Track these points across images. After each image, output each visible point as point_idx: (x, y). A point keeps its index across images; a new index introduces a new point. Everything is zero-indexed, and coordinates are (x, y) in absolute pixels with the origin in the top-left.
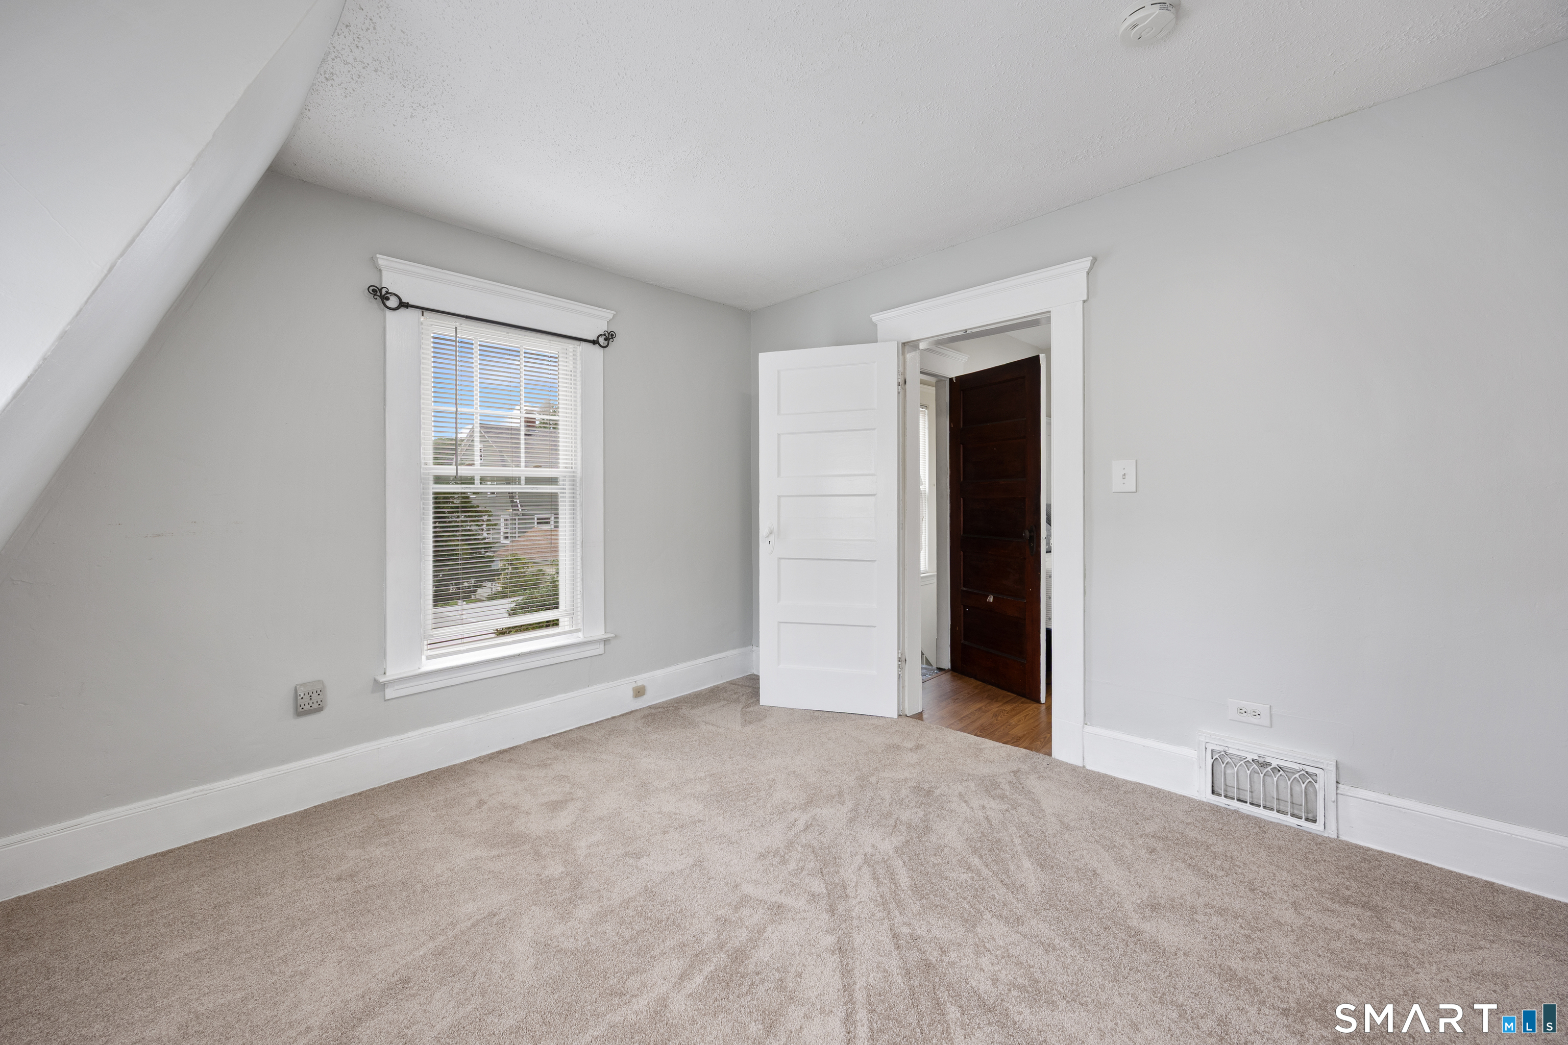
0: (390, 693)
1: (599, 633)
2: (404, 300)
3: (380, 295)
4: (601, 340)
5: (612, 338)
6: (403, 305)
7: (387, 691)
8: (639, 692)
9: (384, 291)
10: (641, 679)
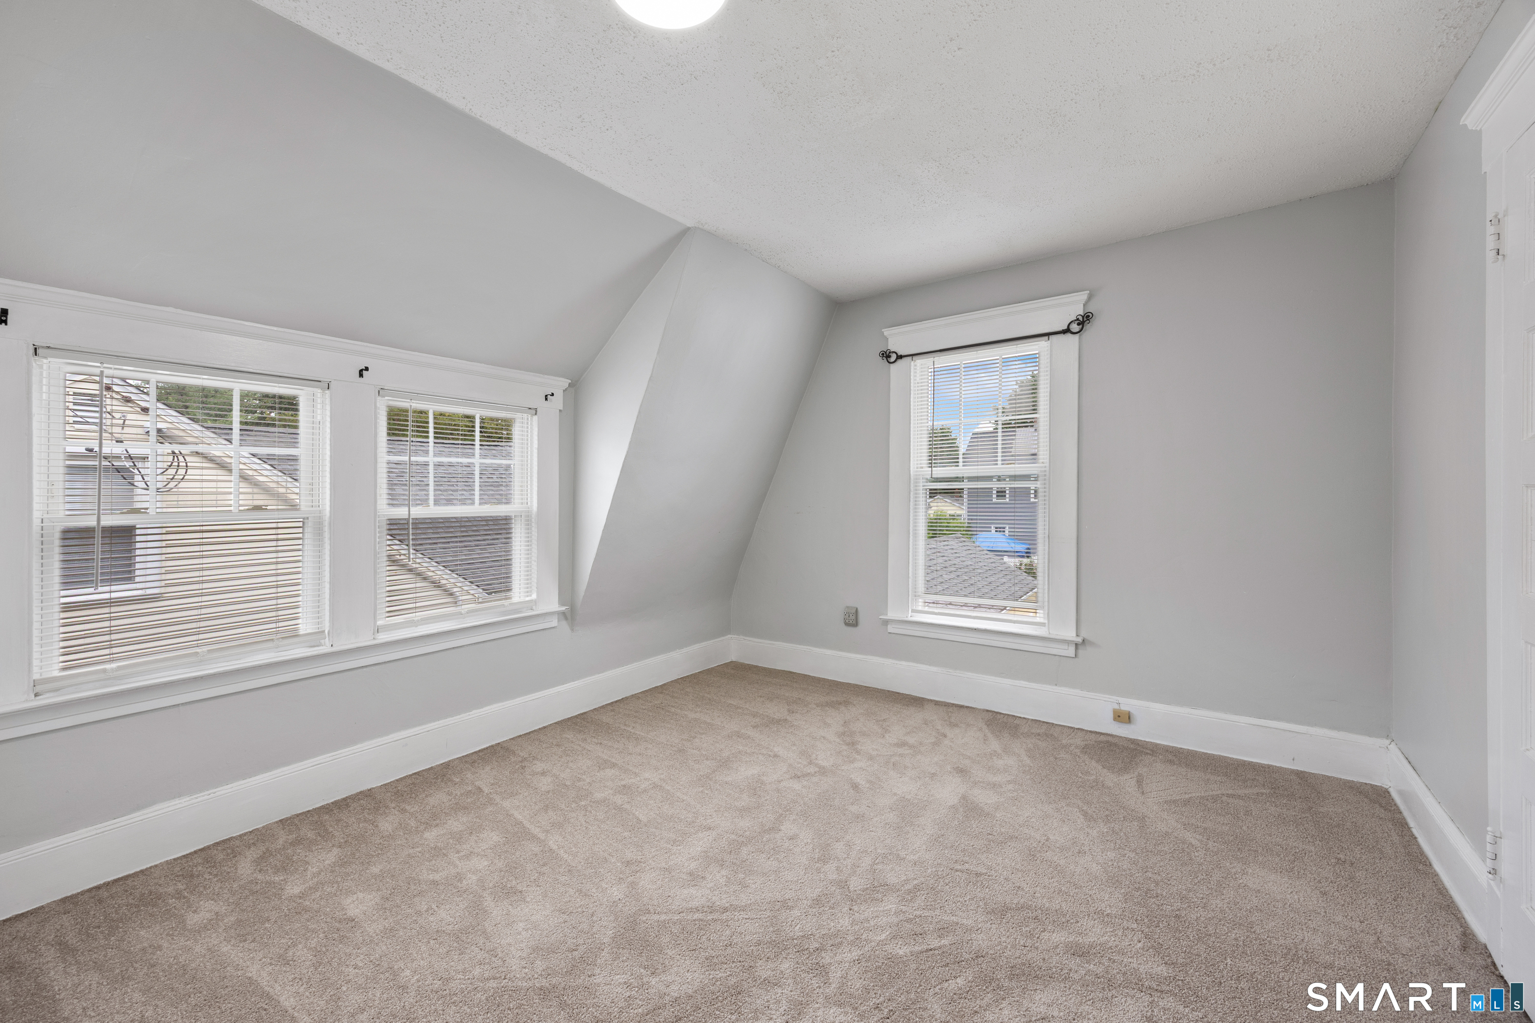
0: (891, 628)
1: (1070, 634)
2: (899, 354)
3: (886, 355)
4: (1075, 327)
5: (1088, 320)
6: (900, 357)
7: (889, 626)
8: (1122, 717)
9: (888, 353)
10: (1128, 704)
